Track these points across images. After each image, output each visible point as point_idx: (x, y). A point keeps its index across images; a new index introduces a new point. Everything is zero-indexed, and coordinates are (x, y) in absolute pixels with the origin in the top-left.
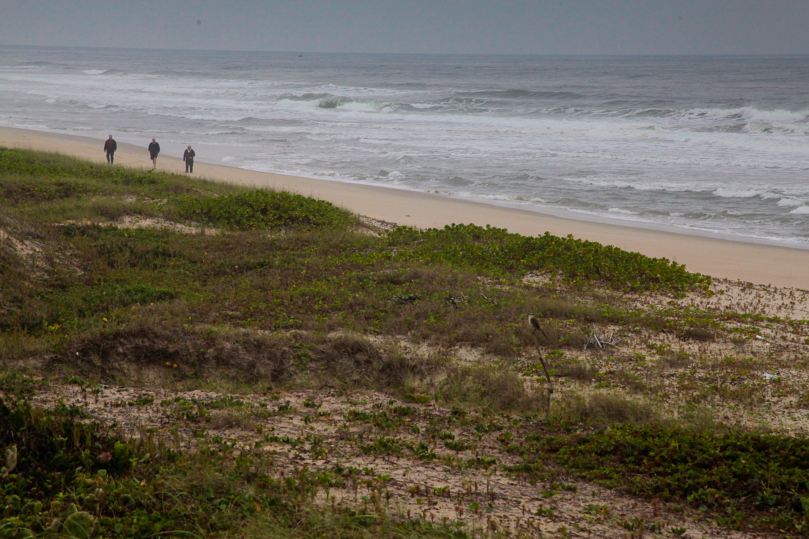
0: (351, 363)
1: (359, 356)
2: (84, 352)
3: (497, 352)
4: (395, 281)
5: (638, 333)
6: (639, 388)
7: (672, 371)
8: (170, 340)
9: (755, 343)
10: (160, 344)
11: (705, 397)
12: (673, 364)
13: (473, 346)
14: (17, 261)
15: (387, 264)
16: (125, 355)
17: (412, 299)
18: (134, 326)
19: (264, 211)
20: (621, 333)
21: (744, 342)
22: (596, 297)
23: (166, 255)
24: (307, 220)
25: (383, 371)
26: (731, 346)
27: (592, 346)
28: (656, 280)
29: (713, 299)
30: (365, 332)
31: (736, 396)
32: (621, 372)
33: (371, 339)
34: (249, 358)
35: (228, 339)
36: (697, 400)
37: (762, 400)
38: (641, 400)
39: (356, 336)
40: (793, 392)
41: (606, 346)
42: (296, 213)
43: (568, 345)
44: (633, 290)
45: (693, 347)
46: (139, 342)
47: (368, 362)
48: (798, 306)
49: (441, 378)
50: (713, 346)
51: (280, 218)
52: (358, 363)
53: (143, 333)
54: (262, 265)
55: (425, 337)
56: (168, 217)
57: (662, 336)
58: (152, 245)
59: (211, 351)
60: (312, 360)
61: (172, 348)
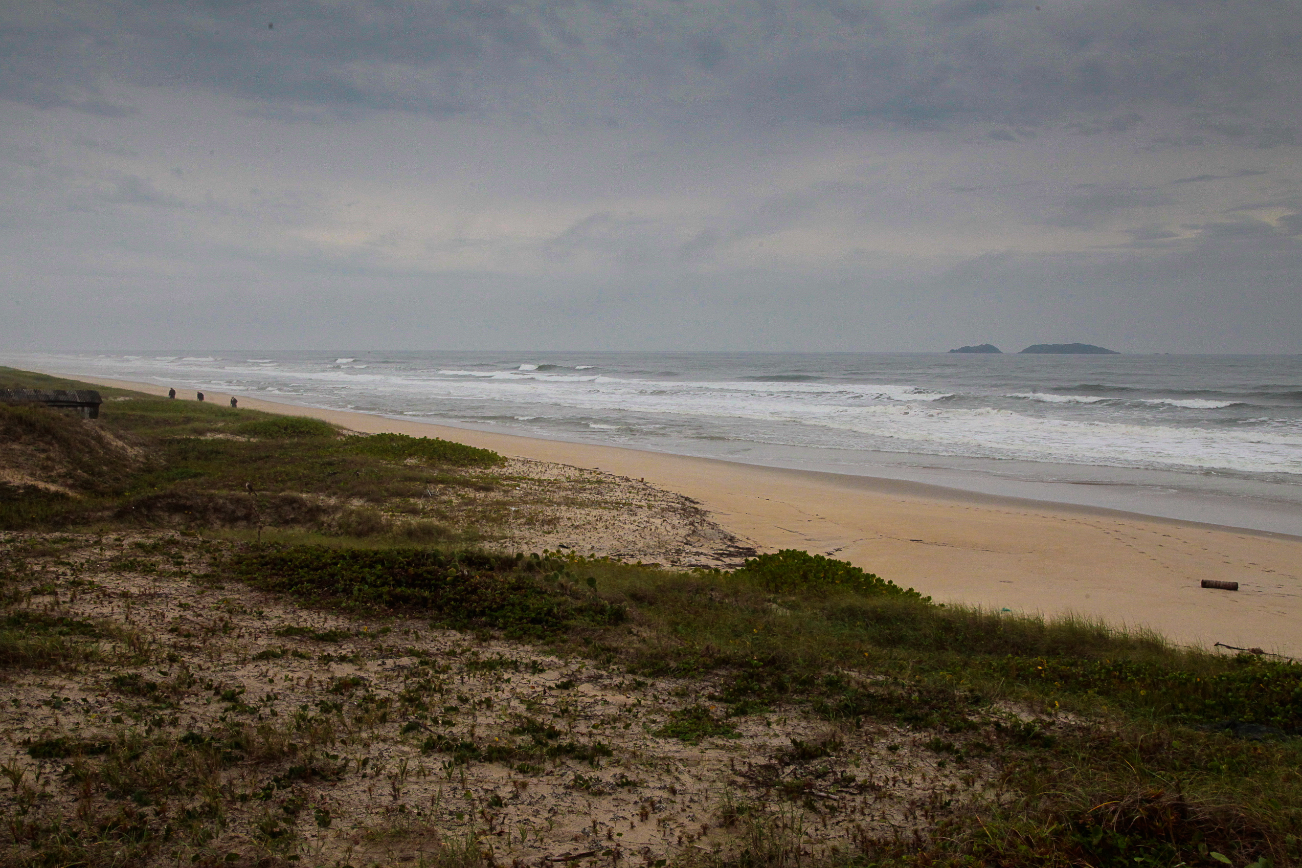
0: (290, 509)
1: (294, 505)
2: (137, 507)
3: (372, 500)
4: (330, 464)
5: (454, 488)
6: (444, 517)
7: (465, 508)
8: (187, 499)
9: (515, 492)
10: (182, 501)
11: (477, 521)
12: (466, 504)
13: (361, 498)
14: (125, 458)
15: (336, 454)
16: (161, 507)
17: (335, 473)
18: (168, 492)
19: (286, 429)
20: (445, 489)
21: (509, 491)
22: (442, 470)
23: (218, 453)
24: (308, 432)
25: (307, 513)
26: (502, 493)
27: (426, 496)
28: (475, 460)
29: (505, 470)
30: (302, 492)
31: (494, 520)
32: (438, 509)
33: (304, 496)
34: (232, 507)
35: (221, 498)
36: (473, 523)
37: (507, 522)
38: (443, 524)
39: (295, 494)
40: (525, 516)
41: (434, 496)
42: (302, 430)
43: (413, 496)
44: (463, 465)
45: (481, 495)
46: (170, 500)
47: (299, 508)
48: (548, 472)
49: (338, 516)
50: (492, 494)
51: (294, 432)
52: (293, 509)
53: (172, 495)
54: (268, 457)
55: (335, 494)
56: (232, 433)
57: (466, 489)
58: (210, 448)
59: (211, 504)
60: (268, 508)
61: (189, 503)
